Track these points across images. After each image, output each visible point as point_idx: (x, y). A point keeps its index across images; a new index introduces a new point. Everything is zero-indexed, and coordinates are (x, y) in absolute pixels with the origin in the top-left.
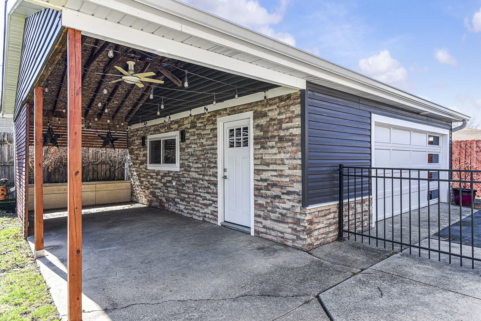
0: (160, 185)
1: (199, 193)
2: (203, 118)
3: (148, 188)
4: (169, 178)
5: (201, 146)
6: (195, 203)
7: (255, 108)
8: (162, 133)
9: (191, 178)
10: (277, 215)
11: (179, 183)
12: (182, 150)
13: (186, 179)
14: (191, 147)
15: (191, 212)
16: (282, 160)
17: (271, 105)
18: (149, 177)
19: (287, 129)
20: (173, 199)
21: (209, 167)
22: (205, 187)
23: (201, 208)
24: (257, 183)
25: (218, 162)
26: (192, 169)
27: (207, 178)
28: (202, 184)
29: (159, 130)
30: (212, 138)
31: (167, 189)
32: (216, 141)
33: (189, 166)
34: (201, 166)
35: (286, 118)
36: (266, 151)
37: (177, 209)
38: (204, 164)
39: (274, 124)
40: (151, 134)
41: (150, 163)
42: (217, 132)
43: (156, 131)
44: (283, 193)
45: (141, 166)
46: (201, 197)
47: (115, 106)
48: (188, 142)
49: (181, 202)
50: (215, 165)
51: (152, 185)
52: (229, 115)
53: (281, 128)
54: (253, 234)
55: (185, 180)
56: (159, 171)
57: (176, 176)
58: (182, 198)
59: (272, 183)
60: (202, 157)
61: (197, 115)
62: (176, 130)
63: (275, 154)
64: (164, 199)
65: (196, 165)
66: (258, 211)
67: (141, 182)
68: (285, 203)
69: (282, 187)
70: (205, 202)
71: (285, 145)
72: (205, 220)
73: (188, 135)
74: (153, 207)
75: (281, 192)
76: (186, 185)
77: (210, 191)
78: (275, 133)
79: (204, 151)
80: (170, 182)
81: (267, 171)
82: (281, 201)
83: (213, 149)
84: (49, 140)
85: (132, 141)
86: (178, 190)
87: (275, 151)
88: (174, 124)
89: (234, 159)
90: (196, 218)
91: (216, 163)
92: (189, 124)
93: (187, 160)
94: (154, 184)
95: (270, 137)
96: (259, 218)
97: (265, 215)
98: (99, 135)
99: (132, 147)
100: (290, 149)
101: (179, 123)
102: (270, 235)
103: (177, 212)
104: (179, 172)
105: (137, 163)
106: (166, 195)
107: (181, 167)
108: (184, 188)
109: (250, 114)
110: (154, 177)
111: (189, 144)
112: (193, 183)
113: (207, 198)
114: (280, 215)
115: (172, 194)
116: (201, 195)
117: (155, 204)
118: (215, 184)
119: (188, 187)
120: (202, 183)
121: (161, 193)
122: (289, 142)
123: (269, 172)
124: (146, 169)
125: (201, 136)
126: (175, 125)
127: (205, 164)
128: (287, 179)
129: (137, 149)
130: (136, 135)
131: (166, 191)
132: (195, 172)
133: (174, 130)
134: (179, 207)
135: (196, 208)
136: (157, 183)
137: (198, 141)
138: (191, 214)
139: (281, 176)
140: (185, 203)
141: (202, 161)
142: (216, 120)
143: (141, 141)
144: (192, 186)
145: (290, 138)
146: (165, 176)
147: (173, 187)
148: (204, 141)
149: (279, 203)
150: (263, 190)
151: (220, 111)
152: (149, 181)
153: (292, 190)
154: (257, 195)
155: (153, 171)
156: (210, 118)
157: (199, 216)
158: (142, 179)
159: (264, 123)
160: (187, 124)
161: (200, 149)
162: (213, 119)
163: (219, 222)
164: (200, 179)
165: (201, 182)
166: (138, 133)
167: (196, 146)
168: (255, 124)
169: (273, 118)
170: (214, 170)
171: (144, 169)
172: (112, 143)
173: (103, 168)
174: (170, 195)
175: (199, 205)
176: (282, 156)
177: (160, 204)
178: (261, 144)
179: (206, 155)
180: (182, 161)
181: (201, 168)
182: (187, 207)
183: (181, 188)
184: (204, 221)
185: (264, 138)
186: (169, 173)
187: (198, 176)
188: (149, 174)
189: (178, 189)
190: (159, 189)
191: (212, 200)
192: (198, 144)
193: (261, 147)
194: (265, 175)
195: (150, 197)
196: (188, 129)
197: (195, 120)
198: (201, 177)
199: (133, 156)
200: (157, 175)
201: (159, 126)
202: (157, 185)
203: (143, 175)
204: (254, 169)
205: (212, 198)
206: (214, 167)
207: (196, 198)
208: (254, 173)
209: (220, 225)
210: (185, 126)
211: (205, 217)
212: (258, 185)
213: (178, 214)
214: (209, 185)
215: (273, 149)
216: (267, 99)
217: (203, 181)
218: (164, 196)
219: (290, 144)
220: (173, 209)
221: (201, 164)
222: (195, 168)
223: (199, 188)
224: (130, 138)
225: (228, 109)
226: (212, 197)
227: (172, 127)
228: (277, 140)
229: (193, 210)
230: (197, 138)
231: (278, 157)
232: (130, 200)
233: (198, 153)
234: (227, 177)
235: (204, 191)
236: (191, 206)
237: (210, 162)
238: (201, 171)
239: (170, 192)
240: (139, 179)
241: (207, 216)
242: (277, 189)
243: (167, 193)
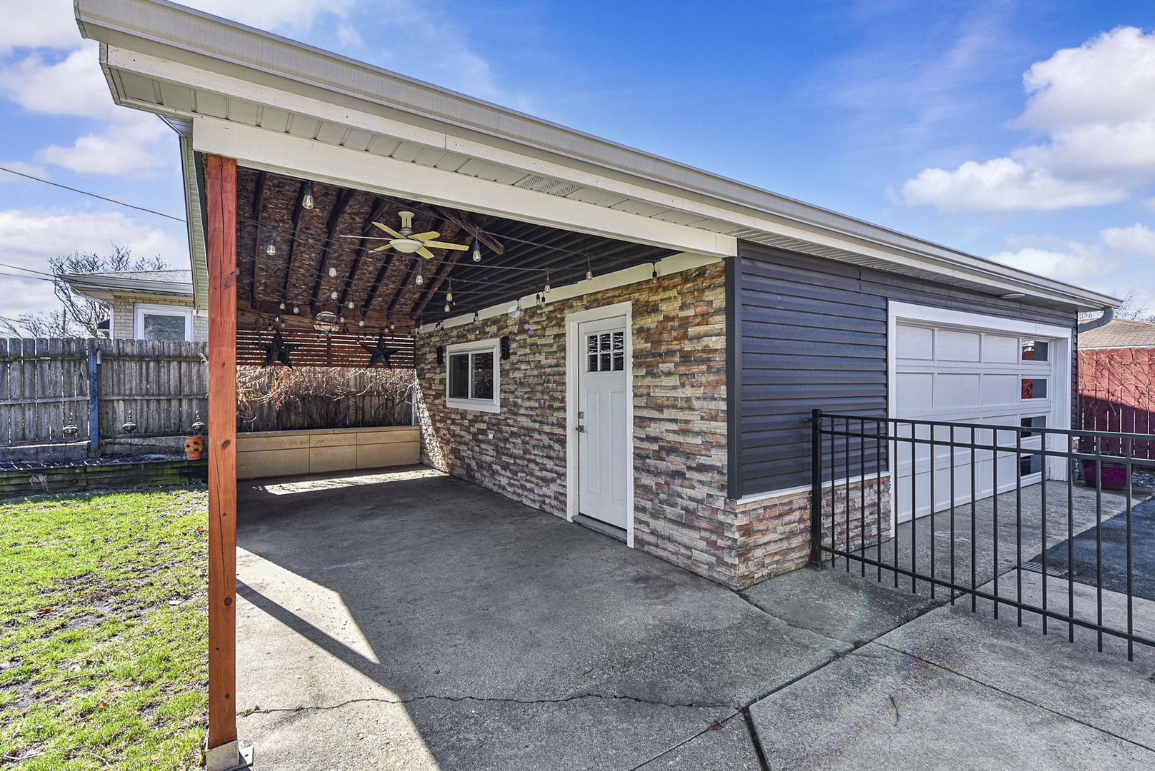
0: (468, 437)
1: (533, 457)
2: (541, 314)
3: (448, 442)
4: (482, 424)
5: (536, 368)
6: (527, 475)
7: (636, 295)
8: (471, 341)
9: (520, 428)
10: (678, 510)
11: (499, 435)
12: (504, 373)
13: (512, 428)
14: (520, 369)
15: (520, 491)
16: (688, 400)
17: (666, 289)
18: (449, 422)
19: (699, 337)
20: (490, 465)
21: (551, 407)
22: (544, 446)
23: (537, 485)
24: (639, 444)
25: (567, 399)
26: (522, 411)
27: (547, 429)
28: (538, 440)
29: (465, 335)
30: (556, 352)
31: (479, 446)
32: (564, 358)
33: (516, 404)
34: (537, 405)
35: (696, 316)
36: (656, 381)
37: (496, 484)
38: (542, 401)
39: (673, 328)
40: (453, 343)
41: (450, 397)
42: (565, 341)
43: (461, 337)
44: (690, 468)
45: (436, 401)
46: (537, 463)
47: (389, 293)
48: (514, 358)
49: (503, 472)
50: (562, 405)
51: (454, 436)
52: (587, 308)
53: (685, 336)
54: (631, 544)
55: (509, 431)
56: (465, 411)
57: (494, 421)
58: (505, 463)
59: (669, 445)
60: (539, 388)
61: (531, 308)
62: (494, 336)
63: (675, 388)
64: (473, 464)
65: (528, 404)
66: (641, 500)
67: (437, 430)
68: (693, 487)
69: (687, 455)
70: (544, 474)
71: (693, 370)
72: (544, 508)
73: (514, 345)
74: (456, 478)
75: (686, 464)
76: (510, 440)
77: (553, 454)
78: (675, 346)
79: (541, 377)
80: (484, 432)
81: (658, 422)
82: (686, 483)
83: (559, 374)
85: (423, 354)
86: (497, 448)
87: (674, 381)
88: (491, 326)
89: (598, 394)
90: (527, 504)
91: (563, 400)
92: (515, 325)
93: (512, 392)
94: (458, 435)
95: (665, 353)
96: (642, 515)
97: (654, 509)
99: (422, 365)
100: (703, 379)
101: (500, 324)
102: (665, 549)
103: (495, 489)
104: (500, 415)
105: (429, 395)
106: (477, 455)
107: (502, 406)
108: (508, 446)
109: (626, 307)
110: (457, 422)
111: (516, 363)
112: (522, 437)
113: (548, 466)
114: (684, 512)
115: (488, 455)
116: (537, 461)
117: (460, 471)
118: (563, 442)
119: (514, 443)
120: (538, 437)
121: (468, 452)
122: (703, 365)
123: (662, 422)
124: (445, 407)
125: (537, 347)
126: (493, 327)
127: (545, 403)
128: (698, 441)
129: (430, 369)
130: (429, 344)
131: (477, 449)
132: (527, 416)
133: (491, 337)
134: (499, 481)
135: (529, 486)
136: (463, 433)
137: (531, 358)
138: (519, 495)
139: (685, 432)
140: (508, 474)
141: (539, 396)
142: (563, 319)
143: (436, 356)
144: (520, 442)
145: (704, 356)
146: (476, 421)
147: (489, 442)
148: (541, 358)
149: (681, 486)
150: (650, 458)
151: (570, 301)
152: (449, 429)
153: (708, 463)
154: (639, 468)
155: (456, 411)
156: (554, 315)
157: (534, 501)
158: (438, 425)
159: (653, 326)
160: (512, 325)
161: (536, 372)
162: (559, 316)
163: (570, 516)
164: (535, 430)
165: (536, 436)
166: (431, 341)
167: (529, 367)
168: (635, 327)
169: (671, 315)
170: (560, 414)
171: (441, 407)
172: (387, 358)
173: (373, 403)
174: (484, 458)
175: (533, 479)
176: (688, 392)
177: (467, 472)
178: (647, 367)
179: (545, 385)
180: (503, 395)
181: (536, 408)
182: (512, 481)
183: (502, 445)
184: (542, 510)
185: (652, 354)
186: (481, 416)
187: (531, 424)
188: (449, 416)
189: (497, 446)
190: (466, 444)
191: (556, 472)
192: (532, 364)
193: (648, 374)
194: (654, 429)
195: (451, 459)
196: (515, 334)
197: (527, 318)
198: (537, 426)
199: (423, 382)
200: (462, 418)
201: (466, 328)
202: (462, 437)
203: (439, 417)
204: (635, 416)
205: (557, 468)
206: (559, 409)
207: (527, 466)
208: (634, 424)
209: (571, 521)
210: (510, 329)
211: (544, 502)
212: (640, 449)
213: (497, 493)
214: (552, 443)
215: (670, 378)
216: (659, 278)
217: (539, 434)
218: (474, 458)
219: (704, 367)
220: (488, 483)
221: (536, 400)
222: (526, 408)
223: (534, 447)
224: (419, 350)
225: (585, 297)
226: (556, 465)
227: (488, 330)
228: (677, 359)
229: (523, 487)
230: (529, 352)
231: (680, 393)
232: (417, 463)
233: (531, 380)
234: (585, 429)
235: (541, 454)
236: (519, 481)
237: (553, 399)
238: (537, 414)
239: (484, 452)
240: (434, 425)
241: (547, 501)
242: (678, 458)
243: (479, 452)
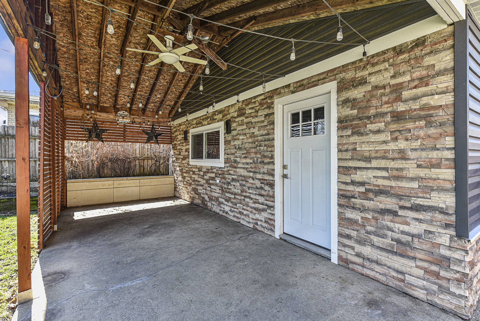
0: (203, 182)
1: (248, 194)
2: (255, 102)
3: (190, 185)
4: (212, 174)
5: (251, 137)
6: (243, 206)
7: (342, 75)
8: (204, 125)
9: (239, 176)
10: (389, 241)
11: (223, 180)
12: (227, 142)
13: (233, 176)
14: (238, 139)
15: (239, 215)
16: (401, 151)
17: (373, 65)
18: (191, 173)
19: (415, 99)
20: (217, 199)
21: (262, 162)
22: (257, 188)
23: (251, 212)
24: (343, 187)
25: (276, 157)
26: (240, 165)
27: (259, 176)
28: (252, 183)
29: (201, 122)
30: (266, 126)
31: (210, 187)
32: (273, 129)
33: (235, 161)
34: (251, 161)
35: (413, 80)
36: (364, 138)
37: (222, 210)
38: (255, 159)
39: (383, 95)
40: (193, 128)
41: (192, 159)
42: (274, 118)
43: (199, 124)
44: (402, 208)
45: (184, 162)
46: (252, 199)
47: (157, 101)
48: (234, 133)
49: (226, 203)
50: (271, 161)
51: (194, 181)
52: (293, 92)
53: (399, 99)
55: (231, 178)
56: (201, 166)
57: (220, 172)
58: (227, 198)
59: (377, 188)
60: (253, 150)
61: (247, 100)
62: (221, 120)
63: (385, 142)
64: (206, 197)
65: (244, 161)
66: (346, 230)
67: (184, 178)
68: (408, 224)
69: (400, 197)
70: (257, 205)
71: (408, 126)
72: (256, 228)
73: (234, 125)
74: (196, 205)
75: (398, 204)
76: (231, 183)
77: (263, 192)
78: (386, 109)
79: (255, 143)
80: (213, 179)
81: (365, 170)
82: (397, 219)
83: (269, 140)
84: (94, 135)
85: (176, 136)
86: (222, 189)
87: (382, 137)
88: (218, 115)
89: (300, 152)
90: (244, 224)
91: (272, 157)
92: (235, 112)
93: (233, 154)
94: (196, 181)
95: (374, 116)
96: (347, 240)
97: (360, 237)
98: (144, 131)
99: (175, 142)
100: (422, 133)
101: (224, 113)
102: (373, 270)
103: (221, 213)
104: (224, 168)
105: (179, 158)
106: (208, 193)
107: (225, 163)
108: (230, 187)
109: (332, 86)
110: (196, 173)
111: (236, 136)
112: (240, 182)
113: (260, 201)
114: (395, 243)
115: (216, 192)
116: (252, 197)
117: (198, 201)
118: (272, 185)
119: (234, 185)
120: (252, 182)
121: (203, 190)
122: (421, 121)
123: (369, 171)
124: (188, 164)
125: (252, 124)
126: (219, 115)
127: (257, 159)
128: (415, 185)
129: (179, 144)
130: (179, 130)
131: (209, 189)
132: (244, 168)
133: (218, 121)
134: (224, 208)
135: (245, 212)
136: (199, 179)
137: (247, 131)
138: (238, 218)
139: (397, 178)
140: (230, 204)
141: (253, 155)
142: (272, 103)
143: (184, 136)
144: (239, 185)
145: (422, 113)
146: (208, 172)
147: (216, 185)
148: (256, 131)
149: (392, 221)
150: (356, 198)
151: (279, 90)
152: (191, 177)
153: (426, 204)
154: (344, 206)
155: (196, 167)
156: (265, 101)
157: (249, 222)
158: (185, 175)
159: (361, 95)
160: (233, 112)
161: (250, 140)
162: (269, 101)
163: (277, 234)
164: (250, 177)
165: (251, 181)
166: (180, 128)
167: (245, 137)
168: (340, 99)
169: (381, 85)
170: (270, 167)
171: (186, 165)
172: (156, 138)
173: (149, 163)
174: (213, 194)
175: (248, 208)
176: (402, 144)
177: (202, 202)
178: (353, 128)
179: (258, 148)
180: (227, 156)
181: (251, 163)
182: (233, 209)
183: (226, 187)
184: (255, 229)
185: (359, 118)
186: (212, 169)
187: (246, 174)
188: (191, 169)
189: (222, 187)
190: (202, 186)
191: (266, 205)
192: (248, 135)
193: (353, 133)
194: (359, 176)
195: (192, 194)
196: (235, 118)
197: (244, 106)
198: (251, 174)
199: (176, 151)
200: (199, 171)
201: (202, 118)
202: (199, 181)
203: (185, 171)
204: (339, 167)
205: (267, 202)
206: (269, 163)
207: (244, 200)
208: (339, 172)
209: (279, 238)
210: (231, 115)
211: (257, 224)
212: (342, 190)
213: (222, 216)
214: (263, 185)
215: (379, 135)
216: (368, 57)
217: (253, 180)
218: (207, 194)
219: (422, 123)
220: (216, 209)
221: (251, 158)
222: (243, 164)
223: (249, 188)
224: (173, 134)
225: (292, 85)
226: (267, 200)
227: (215, 117)
228: (388, 118)
229: (241, 213)
230: (246, 128)
231: (392, 146)
232: (173, 195)
233: (247, 145)
234: (289, 176)
235: (255, 192)
236: (238, 209)
237: (264, 156)
238: (251, 167)
239: (213, 190)
240: (182, 175)
241: (259, 223)
242: (388, 199)
243: (210, 191)
